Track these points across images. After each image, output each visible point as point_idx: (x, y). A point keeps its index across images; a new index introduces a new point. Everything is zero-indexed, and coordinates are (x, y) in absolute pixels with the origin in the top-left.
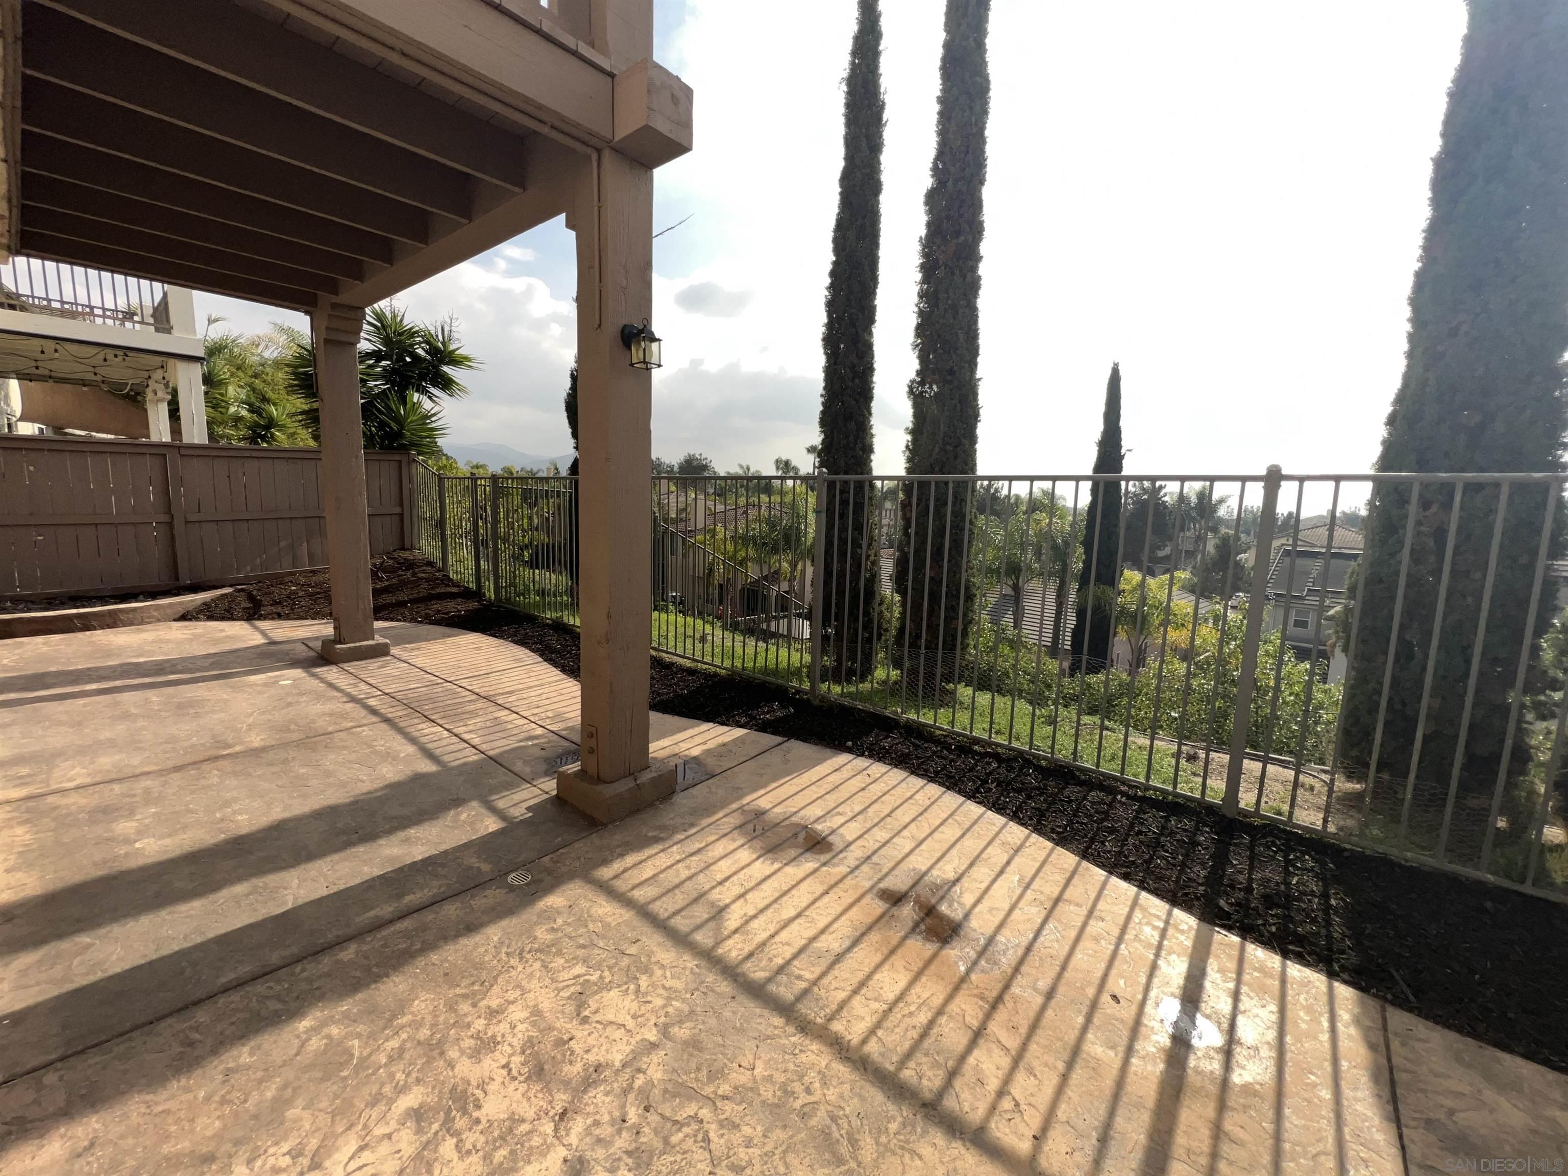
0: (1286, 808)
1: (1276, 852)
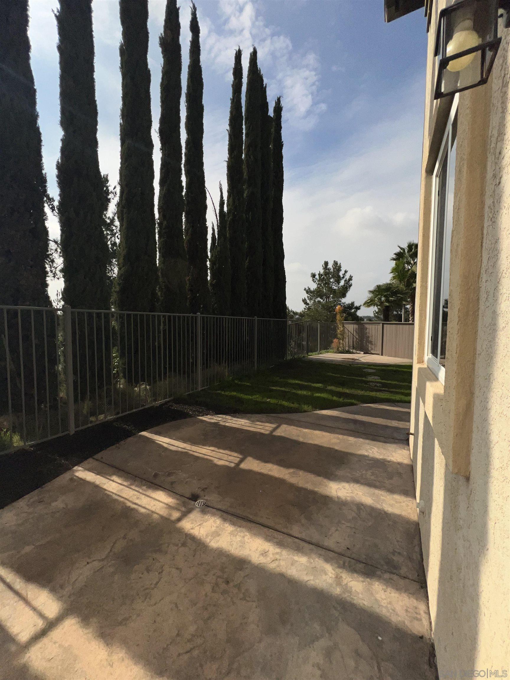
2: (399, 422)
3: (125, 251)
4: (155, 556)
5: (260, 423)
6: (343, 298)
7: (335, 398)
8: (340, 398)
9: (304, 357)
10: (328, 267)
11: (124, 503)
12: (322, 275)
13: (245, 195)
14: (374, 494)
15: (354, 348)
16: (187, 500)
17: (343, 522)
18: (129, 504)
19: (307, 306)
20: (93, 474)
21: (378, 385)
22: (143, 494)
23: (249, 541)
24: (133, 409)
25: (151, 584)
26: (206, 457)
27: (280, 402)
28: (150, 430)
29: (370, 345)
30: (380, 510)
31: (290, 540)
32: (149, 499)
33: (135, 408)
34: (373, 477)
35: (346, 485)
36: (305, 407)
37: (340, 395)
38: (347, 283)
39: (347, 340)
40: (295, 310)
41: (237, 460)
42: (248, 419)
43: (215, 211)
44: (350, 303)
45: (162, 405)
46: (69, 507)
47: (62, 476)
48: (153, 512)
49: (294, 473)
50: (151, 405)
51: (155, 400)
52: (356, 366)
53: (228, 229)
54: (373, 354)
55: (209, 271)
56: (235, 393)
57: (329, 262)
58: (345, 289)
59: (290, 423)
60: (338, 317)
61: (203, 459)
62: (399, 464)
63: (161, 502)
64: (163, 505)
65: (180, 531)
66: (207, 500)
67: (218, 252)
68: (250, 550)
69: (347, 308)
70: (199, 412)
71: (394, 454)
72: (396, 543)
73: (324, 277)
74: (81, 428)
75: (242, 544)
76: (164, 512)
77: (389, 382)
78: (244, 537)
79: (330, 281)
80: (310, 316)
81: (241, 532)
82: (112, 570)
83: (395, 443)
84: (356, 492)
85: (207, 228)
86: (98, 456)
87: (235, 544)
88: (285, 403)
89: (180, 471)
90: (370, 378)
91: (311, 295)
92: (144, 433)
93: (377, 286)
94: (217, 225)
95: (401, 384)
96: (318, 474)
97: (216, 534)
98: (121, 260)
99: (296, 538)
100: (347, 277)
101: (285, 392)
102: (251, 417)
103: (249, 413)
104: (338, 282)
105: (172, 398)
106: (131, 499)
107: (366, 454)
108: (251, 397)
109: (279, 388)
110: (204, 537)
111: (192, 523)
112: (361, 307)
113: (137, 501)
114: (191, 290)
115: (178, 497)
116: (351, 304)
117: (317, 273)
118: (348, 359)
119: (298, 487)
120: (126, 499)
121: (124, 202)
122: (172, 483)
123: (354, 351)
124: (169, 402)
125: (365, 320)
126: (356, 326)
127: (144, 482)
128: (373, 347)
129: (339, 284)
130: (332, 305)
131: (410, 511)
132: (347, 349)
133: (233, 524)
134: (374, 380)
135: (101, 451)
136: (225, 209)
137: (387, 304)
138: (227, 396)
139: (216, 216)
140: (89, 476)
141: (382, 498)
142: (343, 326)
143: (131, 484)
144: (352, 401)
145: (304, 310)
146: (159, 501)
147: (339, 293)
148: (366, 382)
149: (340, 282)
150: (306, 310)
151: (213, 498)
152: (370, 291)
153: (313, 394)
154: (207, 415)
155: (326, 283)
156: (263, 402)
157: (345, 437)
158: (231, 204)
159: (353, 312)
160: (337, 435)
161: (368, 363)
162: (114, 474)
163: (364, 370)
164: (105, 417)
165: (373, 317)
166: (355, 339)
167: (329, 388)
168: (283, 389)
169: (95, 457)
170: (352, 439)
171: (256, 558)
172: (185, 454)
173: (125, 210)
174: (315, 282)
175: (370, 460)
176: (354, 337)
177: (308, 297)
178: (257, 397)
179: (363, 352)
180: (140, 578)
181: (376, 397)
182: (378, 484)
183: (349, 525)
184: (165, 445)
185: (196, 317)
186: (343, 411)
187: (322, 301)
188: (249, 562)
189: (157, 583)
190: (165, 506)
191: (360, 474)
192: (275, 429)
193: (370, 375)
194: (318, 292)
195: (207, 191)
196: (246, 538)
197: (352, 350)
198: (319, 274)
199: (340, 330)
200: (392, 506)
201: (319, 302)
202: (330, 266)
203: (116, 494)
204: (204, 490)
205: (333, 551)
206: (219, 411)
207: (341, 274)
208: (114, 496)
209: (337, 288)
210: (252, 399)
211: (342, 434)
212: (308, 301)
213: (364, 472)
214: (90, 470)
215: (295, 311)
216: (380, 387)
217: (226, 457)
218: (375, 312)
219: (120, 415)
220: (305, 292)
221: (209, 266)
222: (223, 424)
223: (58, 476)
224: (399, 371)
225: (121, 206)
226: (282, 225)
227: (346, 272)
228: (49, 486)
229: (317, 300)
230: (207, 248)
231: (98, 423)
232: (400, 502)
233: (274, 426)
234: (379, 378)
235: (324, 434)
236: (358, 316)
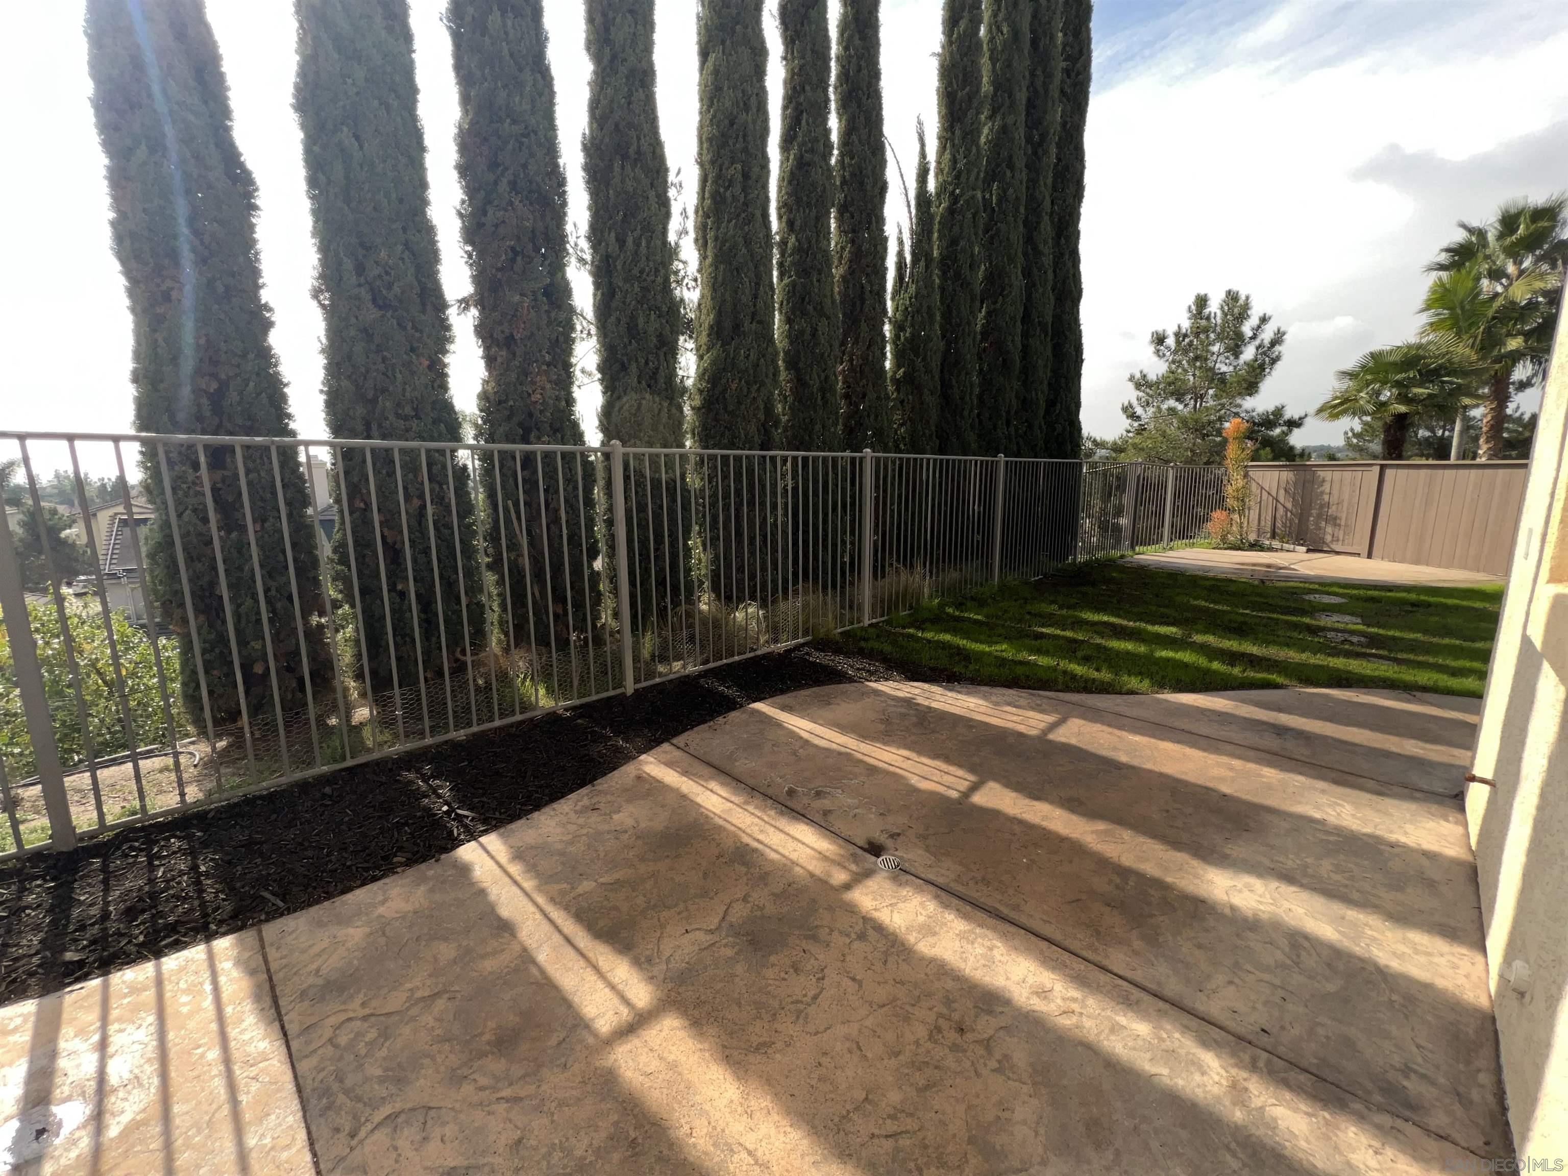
0: (137, 804)
1: (136, 856)
2: (1428, 746)
3: (712, 316)
4: (804, 944)
5: (1014, 710)
6: (1248, 398)
7: (1216, 665)
8: (1233, 665)
9: (1122, 557)
10: (1206, 311)
11: (735, 835)
12: (1185, 336)
13: (983, 140)
14: (1343, 918)
15: (1274, 536)
16: (860, 852)
17: (1248, 967)
18: (746, 839)
19: (1136, 424)
20: (676, 774)
21: (1355, 639)
22: (771, 825)
23: (1002, 959)
24: (733, 656)
25: (805, 996)
26: (892, 769)
27: (1062, 664)
28: (770, 700)
29: (1329, 529)
30: (1361, 960)
31: (1104, 978)
32: (782, 836)
33: (739, 654)
34: (1336, 877)
35: (1257, 884)
36: (1133, 682)
37: (1233, 658)
38: (1264, 353)
39: (1254, 515)
40: (1098, 435)
41: (964, 785)
42: (985, 698)
43: (906, 195)
44: (1271, 408)
45: (788, 651)
46: (643, 825)
47: (623, 769)
48: (793, 862)
49: (1105, 832)
50: (769, 650)
51: (776, 641)
52: (1283, 584)
53: (936, 235)
54: (1338, 553)
55: (888, 348)
56: (947, 637)
57: (1210, 296)
58: (1258, 371)
59: (1094, 715)
60: (1232, 451)
61: (888, 773)
62: (1426, 854)
63: (808, 846)
64: (813, 852)
65: (851, 909)
66: (901, 858)
67: (910, 298)
68: (1008, 978)
69: (1260, 425)
70: (869, 671)
71: (1409, 827)
72: (1414, 1049)
73: (1191, 341)
74: (644, 684)
75: (989, 964)
76: (816, 867)
77: (1391, 633)
78: (991, 949)
79: (1208, 351)
80: (1142, 449)
81: (984, 937)
82: (729, 952)
83: (1413, 799)
84: (1286, 905)
85: (886, 239)
86: (680, 740)
87: (972, 959)
88: (1077, 669)
89: (840, 791)
90: (1325, 621)
91: (1148, 394)
92: (758, 706)
93: (1372, 355)
94: (911, 229)
95: (1435, 640)
96: (1176, 845)
97: (928, 930)
98: (704, 339)
99: (1120, 977)
100: (1267, 335)
101: (1075, 641)
102: (991, 694)
103: (985, 685)
104: (1235, 350)
105: (809, 638)
106: (748, 831)
107: (1317, 815)
108: (987, 649)
109: (1058, 632)
110: (903, 930)
111: (875, 899)
112: (1307, 421)
113: (761, 837)
114: (847, 396)
115: (841, 841)
116: (1273, 413)
117: (1171, 331)
118: (1254, 565)
119: (1120, 866)
120: (740, 829)
121: (708, 202)
122: (826, 813)
123: (1276, 544)
124: (803, 645)
125: (1314, 455)
126: (1287, 476)
127: (770, 802)
128: (1341, 532)
129: (1237, 357)
130: (1213, 418)
131: (1461, 981)
132: (1252, 537)
133: (965, 916)
134: (1341, 626)
135: (683, 732)
136: (931, 186)
137: (1402, 409)
138: (929, 641)
139: (909, 206)
140: (670, 777)
141: (1370, 932)
142: (1246, 476)
143: (746, 803)
144: (1270, 676)
145: (1125, 433)
146: (803, 843)
147: (1239, 382)
148: (1314, 630)
149: (1241, 353)
150: (1131, 435)
151: (916, 856)
152: (1344, 373)
153: (1152, 652)
154: (887, 680)
155: (1197, 358)
156: (1021, 663)
157: (1251, 766)
158: (947, 169)
159: (1278, 436)
160: (1225, 759)
161: (1321, 577)
162: (712, 778)
163: (1307, 597)
164: (684, 667)
165: (1339, 450)
166: (1281, 511)
167: (1198, 638)
168: (1069, 634)
169: (675, 741)
170: (1270, 774)
171: (1022, 996)
172: (846, 757)
173: (709, 222)
174: (1164, 355)
175: (1328, 833)
176: (1279, 506)
177: (1139, 399)
178: (1004, 649)
179: (1304, 549)
180: (784, 979)
181: (1349, 672)
182: (1355, 896)
183: (1266, 977)
184: (805, 735)
185: (861, 459)
186: (1243, 701)
187: (1180, 407)
188: (1008, 1002)
189: (815, 998)
190: (817, 855)
191: (1298, 862)
192: (1053, 727)
193: (1324, 610)
194: (1170, 384)
195: (887, 145)
196: (996, 952)
197: (1267, 542)
198: (1177, 335)
199: (1234, 487)
200: (1401, 957)
201: (1172, 410)
202: (1214, 307)
203: (720, 817)
204: (894, 836)
205: (1221, 1028)
206: (914, 674)
207: (1247, 329)
208: (717, 819)
209: (1231, 369)
210: (990, 654)
211: (1239, 757)
212: (1139, 411)
213: (1309, 860)
214: (670, 764)
215: (1098, 439)
216: (1360, 644)
217: (937, 776)
218: (1350, 434)
219: (711, 665)
220: (1131, 386)
221: (888, 334)
222: (926, 703)
223: (614, 769)
224: (1429, 605)
225: (701, 213)
226: (1079, 206)
227: (1264, 320)
228: (603, 784)
229: (1164, 407)
230: (885, 290)
231: (672, 677)
232: (1430, 954)
233: (1050, 719)
234: (1359, 620)
235: (1189, 751)
236: (1292, 448)
